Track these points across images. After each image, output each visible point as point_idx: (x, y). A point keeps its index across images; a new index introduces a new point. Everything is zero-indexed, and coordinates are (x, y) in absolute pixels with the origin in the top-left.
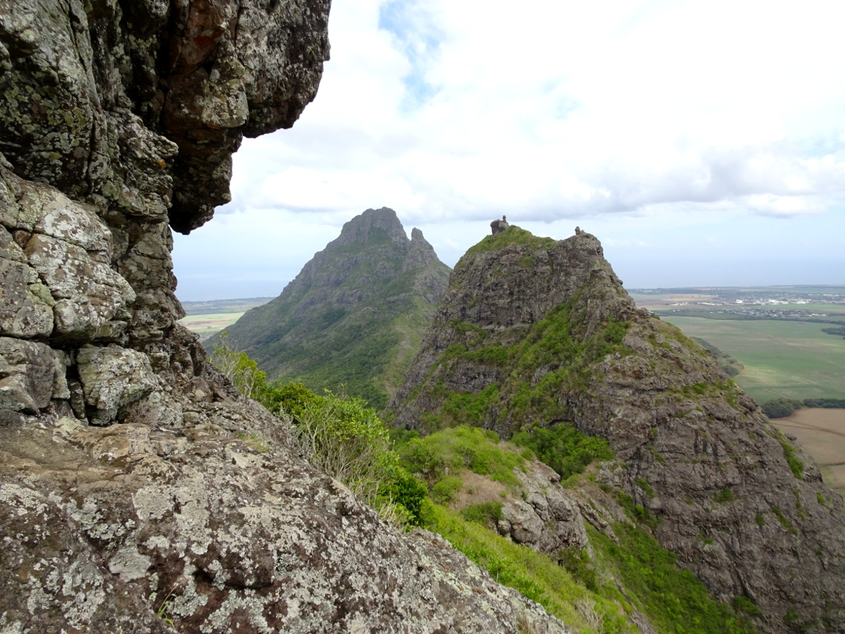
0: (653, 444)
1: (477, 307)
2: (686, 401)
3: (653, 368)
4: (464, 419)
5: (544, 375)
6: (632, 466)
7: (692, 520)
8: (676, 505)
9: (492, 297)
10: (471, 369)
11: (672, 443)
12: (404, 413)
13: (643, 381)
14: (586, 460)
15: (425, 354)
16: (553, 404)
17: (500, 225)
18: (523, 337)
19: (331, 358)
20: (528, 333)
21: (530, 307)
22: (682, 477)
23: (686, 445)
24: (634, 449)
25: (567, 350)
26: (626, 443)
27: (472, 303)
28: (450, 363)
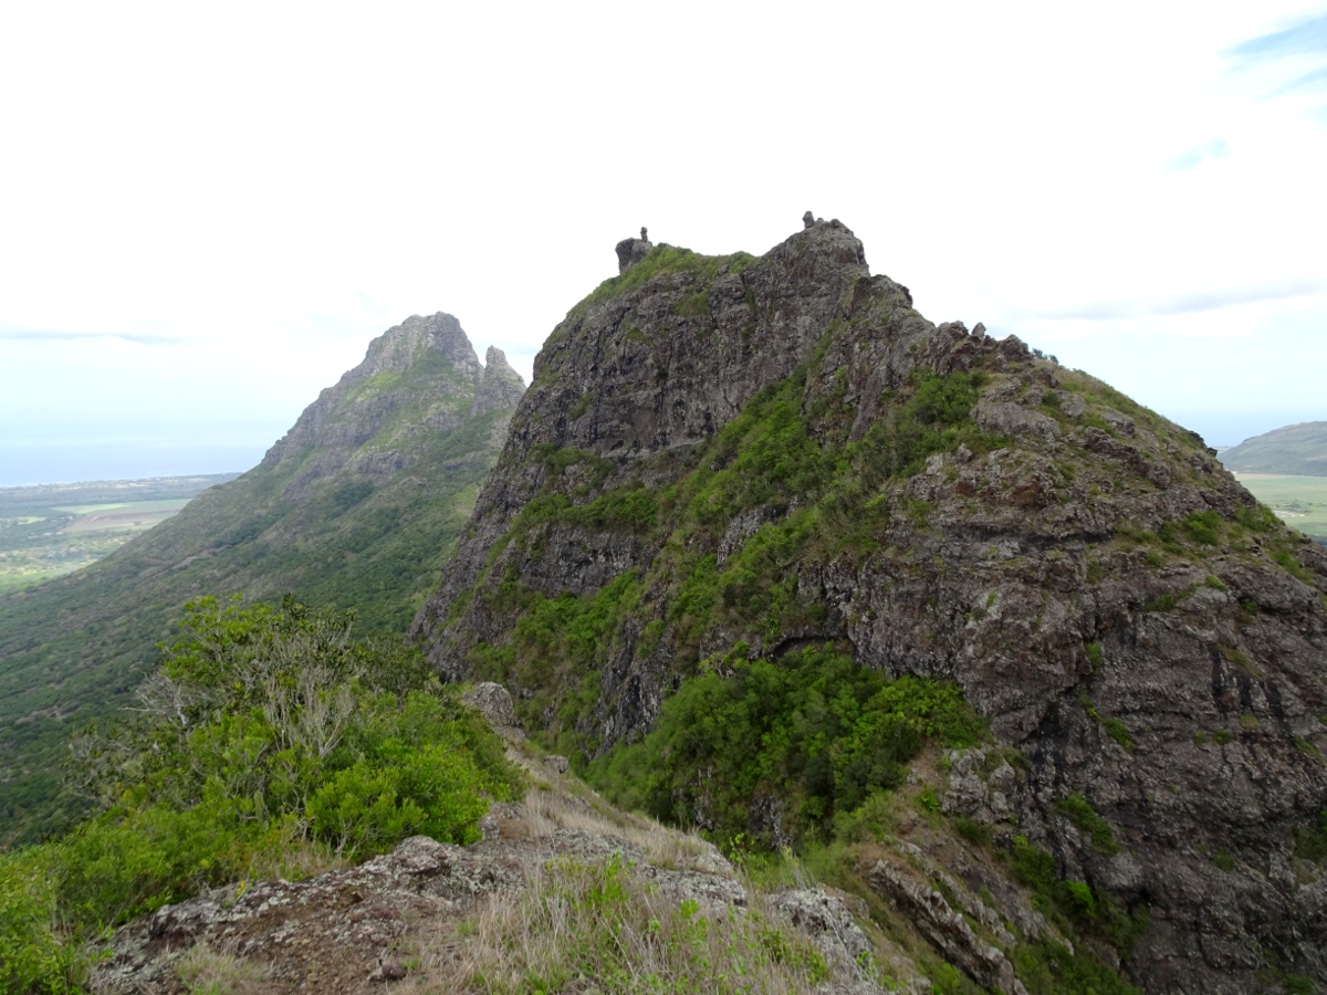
0: (1091, 692)
1: (590, 412)
2: (1173, 563)
3: (1068, 478)
4: (562, 652)
5: (750, 532)
6: (1038, 758)
7: (1240, 918)
8: (1186, 872)
9: (620, 387)
10: (579, 543)
11: (1151, 684)
12: (438, 648)
13: (1046, 513)
14: (904, 747)
15: (483, 523)
16: (784, 598)
17: (635, 248)
18: (690, 466)
19: (344, 566)
20: (701, 456)
21: (705, 400)
22: (1194, 787)
23: (1191, 689)
24: (1041, 706)
25: (809, 467)
26: (1019, 693)
27: (579, 406)
28: (534, 533)
